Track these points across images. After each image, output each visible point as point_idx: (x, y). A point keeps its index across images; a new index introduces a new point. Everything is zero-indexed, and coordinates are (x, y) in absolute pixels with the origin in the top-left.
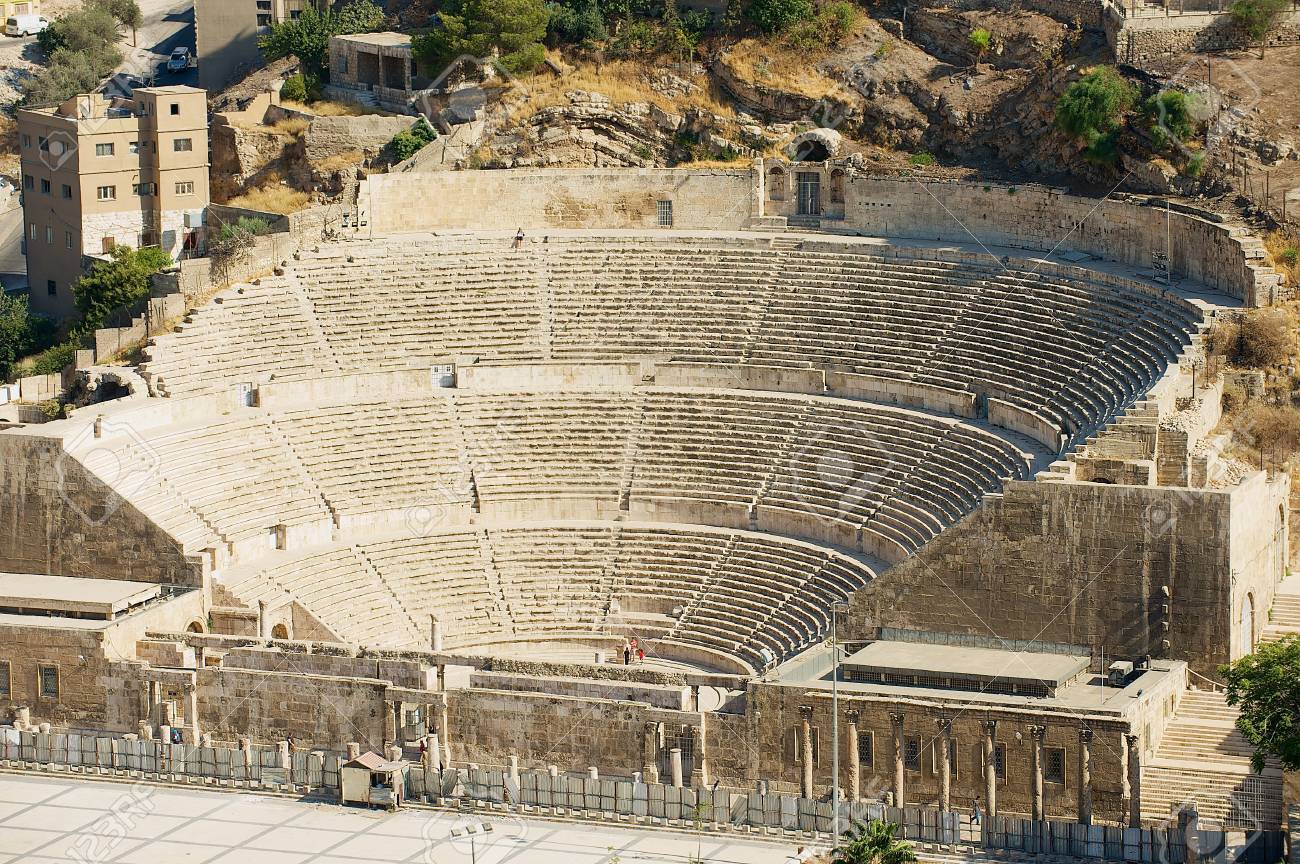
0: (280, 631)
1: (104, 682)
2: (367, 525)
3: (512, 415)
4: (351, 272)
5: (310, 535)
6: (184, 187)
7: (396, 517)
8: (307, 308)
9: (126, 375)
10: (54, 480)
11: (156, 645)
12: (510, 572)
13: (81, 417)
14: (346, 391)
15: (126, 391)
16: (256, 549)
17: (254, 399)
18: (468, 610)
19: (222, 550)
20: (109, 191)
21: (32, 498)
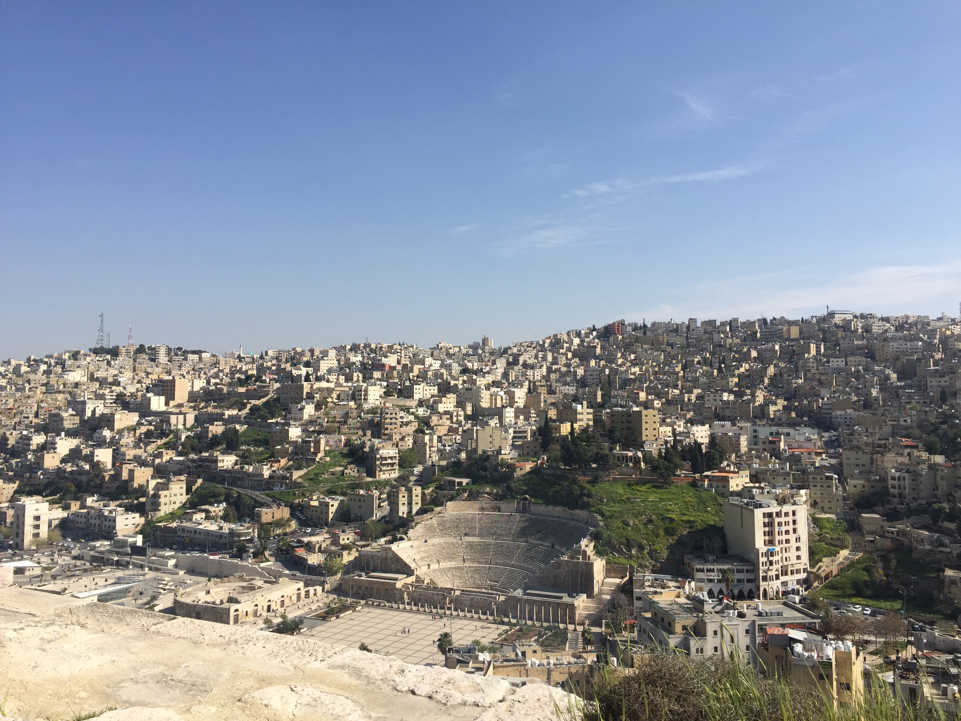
0: (428, 584)
1: (396, 592)
2: (445, 565)
3: (470, 545)
4: (444, 519)
5: (435, 566)
6: (417, 503)
7: (450, 563)
8: (436, 525)
9: (404, 536)
10: (390, 555)
11: (406, 585)
12: (470, 574)
13: (396, 544)
14: (442, 540)
15: (404, 539)
16: (424, 569)
17: (426, 541)
18: (462, 581)
19: (418, 569)
20: (404, 504)
21: (386, 557)
